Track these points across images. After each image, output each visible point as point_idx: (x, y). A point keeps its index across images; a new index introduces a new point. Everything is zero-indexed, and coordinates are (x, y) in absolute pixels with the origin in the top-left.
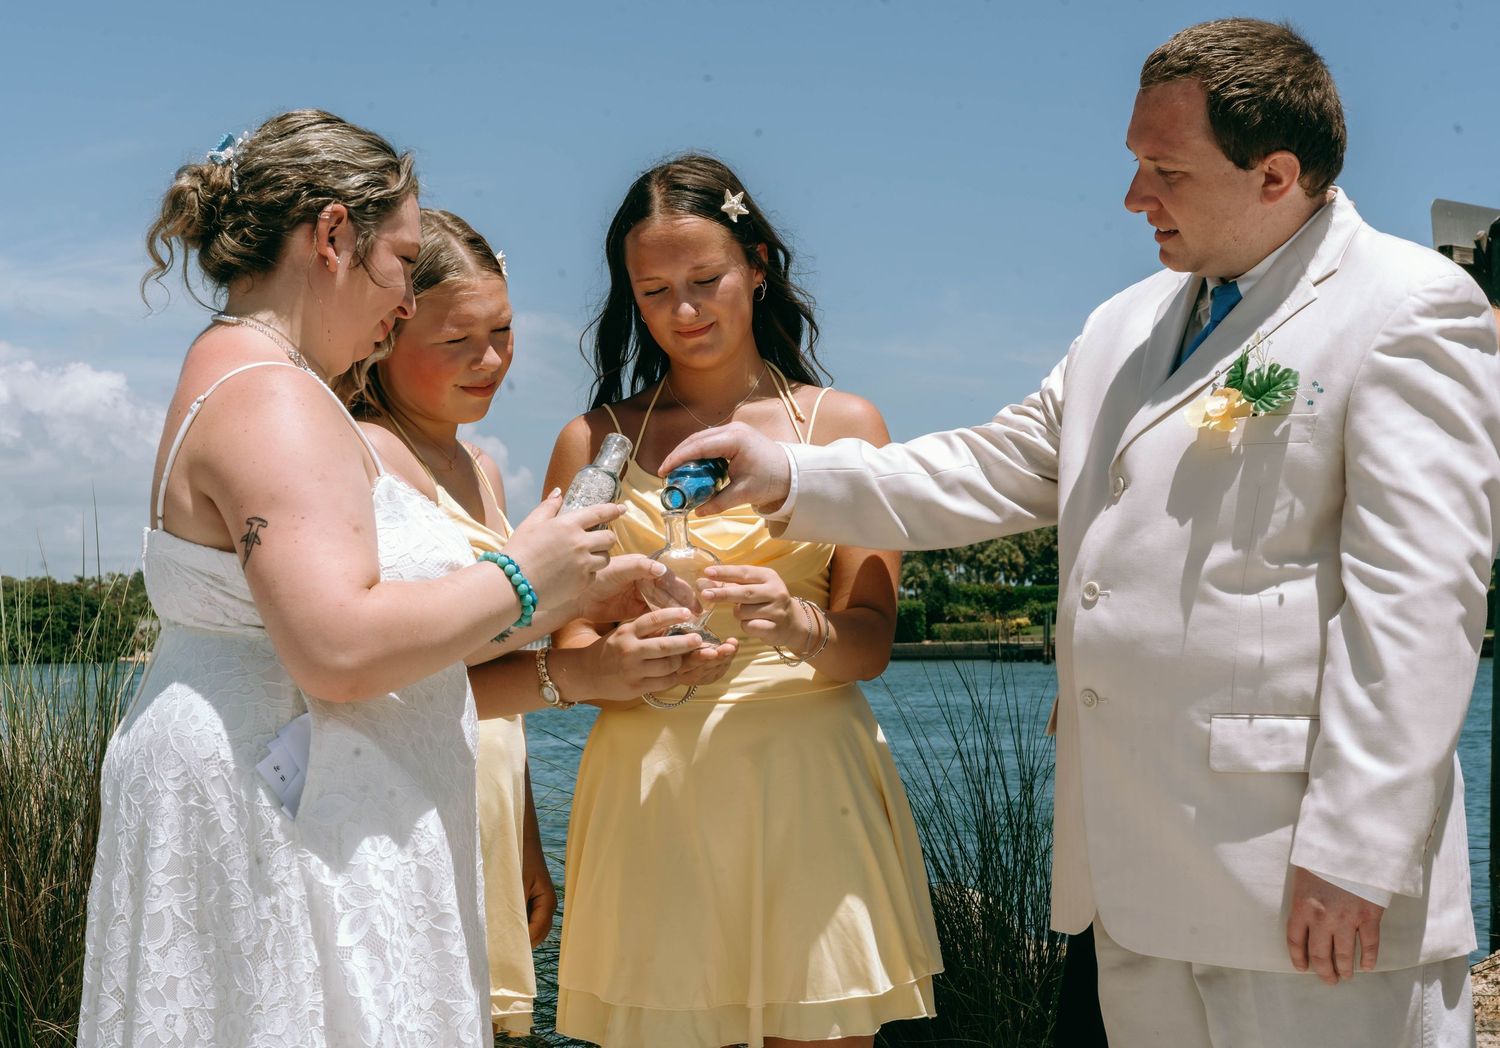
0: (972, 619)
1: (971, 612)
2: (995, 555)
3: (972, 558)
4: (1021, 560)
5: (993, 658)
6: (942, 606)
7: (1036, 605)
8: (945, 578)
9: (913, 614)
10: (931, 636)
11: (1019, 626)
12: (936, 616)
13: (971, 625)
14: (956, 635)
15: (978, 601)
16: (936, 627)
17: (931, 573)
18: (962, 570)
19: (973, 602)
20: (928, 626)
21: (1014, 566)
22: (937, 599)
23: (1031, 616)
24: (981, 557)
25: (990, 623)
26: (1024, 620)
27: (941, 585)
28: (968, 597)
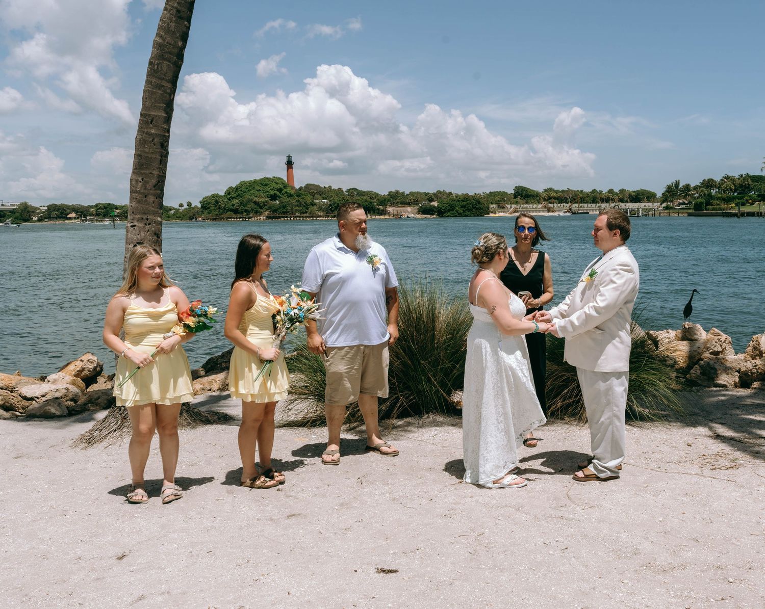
0: (719, 205)
1: (718, 203)
2: (725, 186)
3: (720, 187)
4: (733, 188)
5: (724, 216)
6: (710, 201)
7: (737, 201)
8: (711, 193)
9: (701, 203)
10: (706, 210)
11: (732, 207)
12: (708, 203)
13: (718, 206)
14: (713, 209)
15: (720, 199)
16: (708, 207)
17: (708, 191)
18: (717, 190)
19: (719, 200)
20: (706, 206)
21: (731, 190)
22: (708, 199)
23: (735, 204)
24: (722, 186)
25: (723, 206)
26: (733, 205)
27: (710, 195)
28: (717, 198)
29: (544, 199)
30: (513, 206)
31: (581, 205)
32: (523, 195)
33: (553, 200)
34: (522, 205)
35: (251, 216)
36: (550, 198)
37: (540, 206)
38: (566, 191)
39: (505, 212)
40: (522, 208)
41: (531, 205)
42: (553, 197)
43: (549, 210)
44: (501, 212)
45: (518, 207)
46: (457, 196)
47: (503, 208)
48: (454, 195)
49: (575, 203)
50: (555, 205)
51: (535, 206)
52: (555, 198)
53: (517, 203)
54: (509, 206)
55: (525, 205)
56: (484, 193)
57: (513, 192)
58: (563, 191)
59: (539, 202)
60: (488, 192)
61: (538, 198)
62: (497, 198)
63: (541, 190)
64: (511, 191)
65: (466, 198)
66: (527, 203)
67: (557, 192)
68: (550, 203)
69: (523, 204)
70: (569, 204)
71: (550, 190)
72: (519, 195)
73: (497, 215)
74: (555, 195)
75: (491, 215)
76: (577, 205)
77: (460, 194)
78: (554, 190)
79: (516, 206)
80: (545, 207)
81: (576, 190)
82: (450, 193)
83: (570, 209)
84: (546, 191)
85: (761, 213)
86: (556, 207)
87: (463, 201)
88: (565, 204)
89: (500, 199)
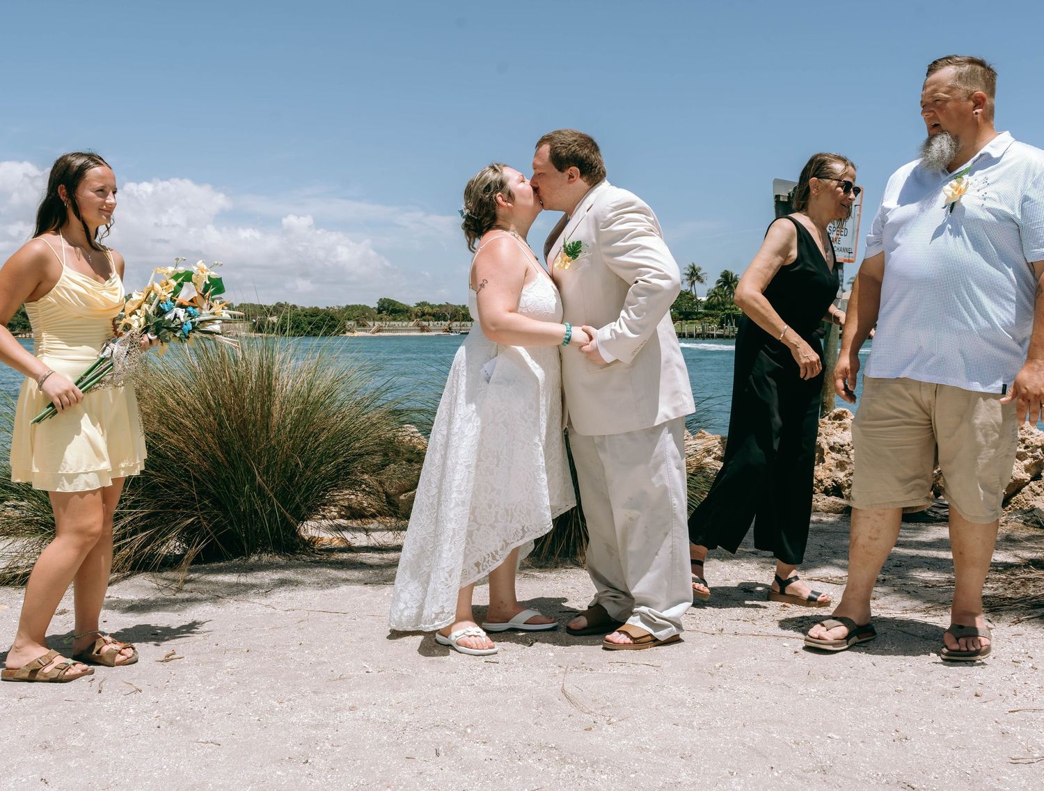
29: (417, 316)
30: (377, 323)
31: (463, 323)
32: (390, 310)
33: (427, 316)
34: (388, 323)
35: (17, 332)
36: (423, 314)
37: (411, 324)
38: (445, 306)
39: (366, 331)
40: (389, 326)
41: (400, 323)
42: (427, 313)
43: (423, 329)
44: (362, 331)
45: (384, 325)
46: (303, 309)
47: (364, 326)
48: (299, 309)
49: (456, 321)
50: (431, 323)
51: (405, 323)
52: (430, 315)
53: (381, 319)
54: (371, 323)
55: (392, 323)
56: (339, 307)
57: (377, 306)
58: (440, 306)
59: (410, 319)
60: (344, 305)
61: (409, 314)
62: (355, 314)
63: (412, 304)
64: (373, 304)
65: (315, 312)
66: (395, 320)
67: (432, 307)
68: (425, 320)
69: (390, 321)
70: (449, 322)
71: (424, 304)
72: (385, 310)
73: (356, 334)
74: (430, 311)
75: (348, 334)
76: (458, 323)
77: (307, 307)
78: (429, 305)
79: (380, 323)
80: (418, 325)
81: (456, 304)
82: (295, 307)
83: (450, 329)
84: (418, 305)
85: (684, 334)
86: (431, 325)
87: (312, 316)
88: (443, 322)
89: (360, 315)
